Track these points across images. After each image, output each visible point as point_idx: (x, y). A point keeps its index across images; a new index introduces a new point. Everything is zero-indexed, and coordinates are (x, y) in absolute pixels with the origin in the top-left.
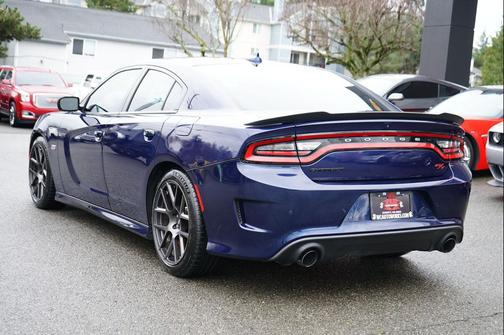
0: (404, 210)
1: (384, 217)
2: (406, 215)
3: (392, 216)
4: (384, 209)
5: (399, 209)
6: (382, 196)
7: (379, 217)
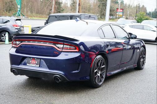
0: (37, 64)
1: (30, 65)
2: (37, 66)
3: (32, 65)
4: (31, 63)
5: (36, 64)
6: (31, 59)
7: (29, 65)
